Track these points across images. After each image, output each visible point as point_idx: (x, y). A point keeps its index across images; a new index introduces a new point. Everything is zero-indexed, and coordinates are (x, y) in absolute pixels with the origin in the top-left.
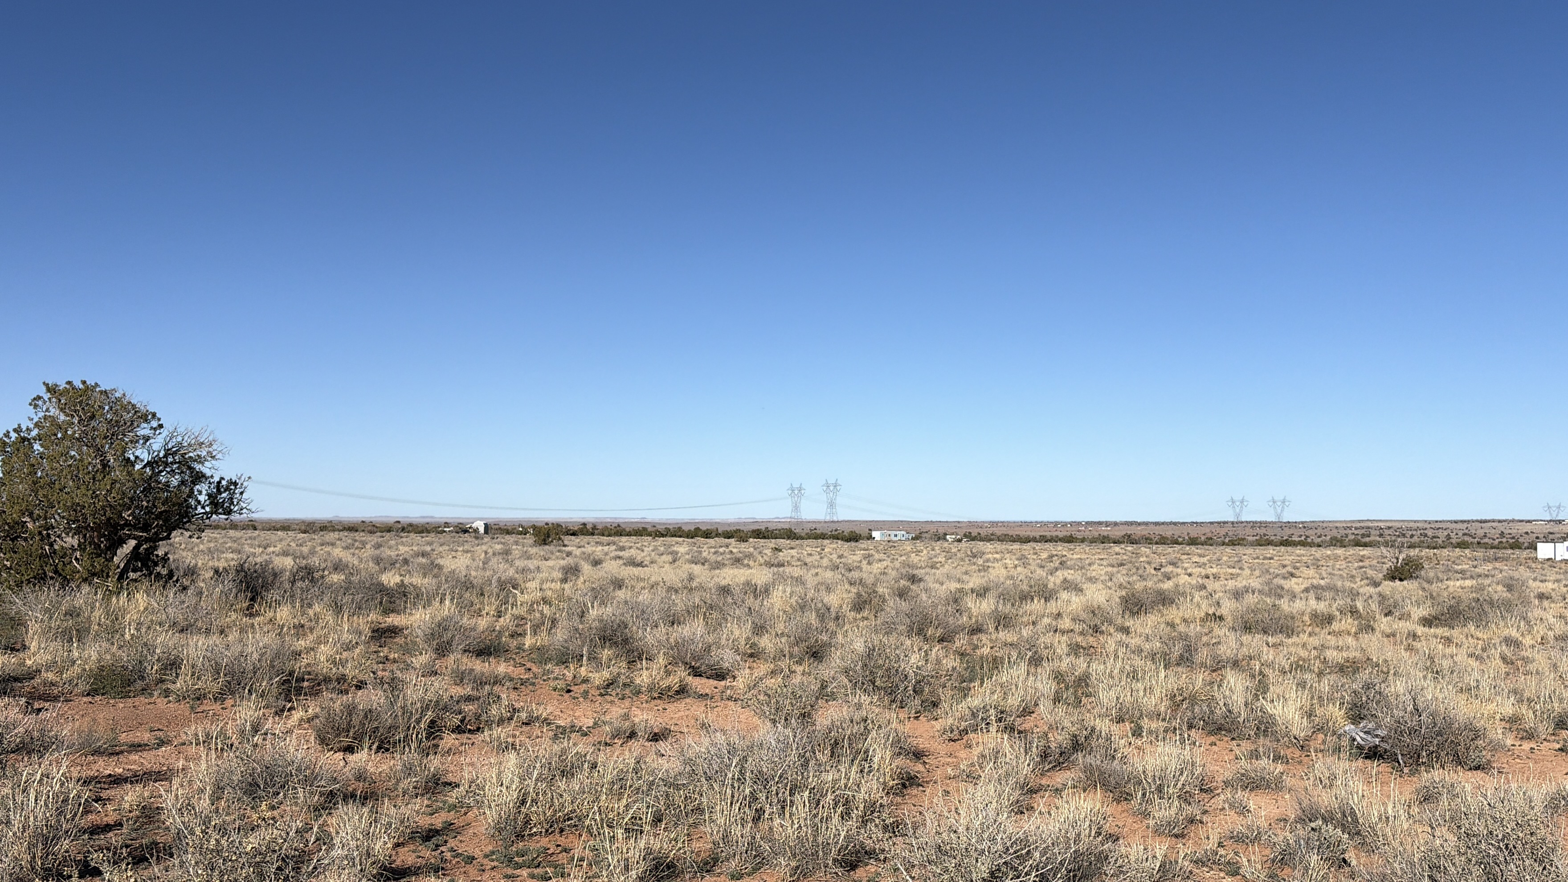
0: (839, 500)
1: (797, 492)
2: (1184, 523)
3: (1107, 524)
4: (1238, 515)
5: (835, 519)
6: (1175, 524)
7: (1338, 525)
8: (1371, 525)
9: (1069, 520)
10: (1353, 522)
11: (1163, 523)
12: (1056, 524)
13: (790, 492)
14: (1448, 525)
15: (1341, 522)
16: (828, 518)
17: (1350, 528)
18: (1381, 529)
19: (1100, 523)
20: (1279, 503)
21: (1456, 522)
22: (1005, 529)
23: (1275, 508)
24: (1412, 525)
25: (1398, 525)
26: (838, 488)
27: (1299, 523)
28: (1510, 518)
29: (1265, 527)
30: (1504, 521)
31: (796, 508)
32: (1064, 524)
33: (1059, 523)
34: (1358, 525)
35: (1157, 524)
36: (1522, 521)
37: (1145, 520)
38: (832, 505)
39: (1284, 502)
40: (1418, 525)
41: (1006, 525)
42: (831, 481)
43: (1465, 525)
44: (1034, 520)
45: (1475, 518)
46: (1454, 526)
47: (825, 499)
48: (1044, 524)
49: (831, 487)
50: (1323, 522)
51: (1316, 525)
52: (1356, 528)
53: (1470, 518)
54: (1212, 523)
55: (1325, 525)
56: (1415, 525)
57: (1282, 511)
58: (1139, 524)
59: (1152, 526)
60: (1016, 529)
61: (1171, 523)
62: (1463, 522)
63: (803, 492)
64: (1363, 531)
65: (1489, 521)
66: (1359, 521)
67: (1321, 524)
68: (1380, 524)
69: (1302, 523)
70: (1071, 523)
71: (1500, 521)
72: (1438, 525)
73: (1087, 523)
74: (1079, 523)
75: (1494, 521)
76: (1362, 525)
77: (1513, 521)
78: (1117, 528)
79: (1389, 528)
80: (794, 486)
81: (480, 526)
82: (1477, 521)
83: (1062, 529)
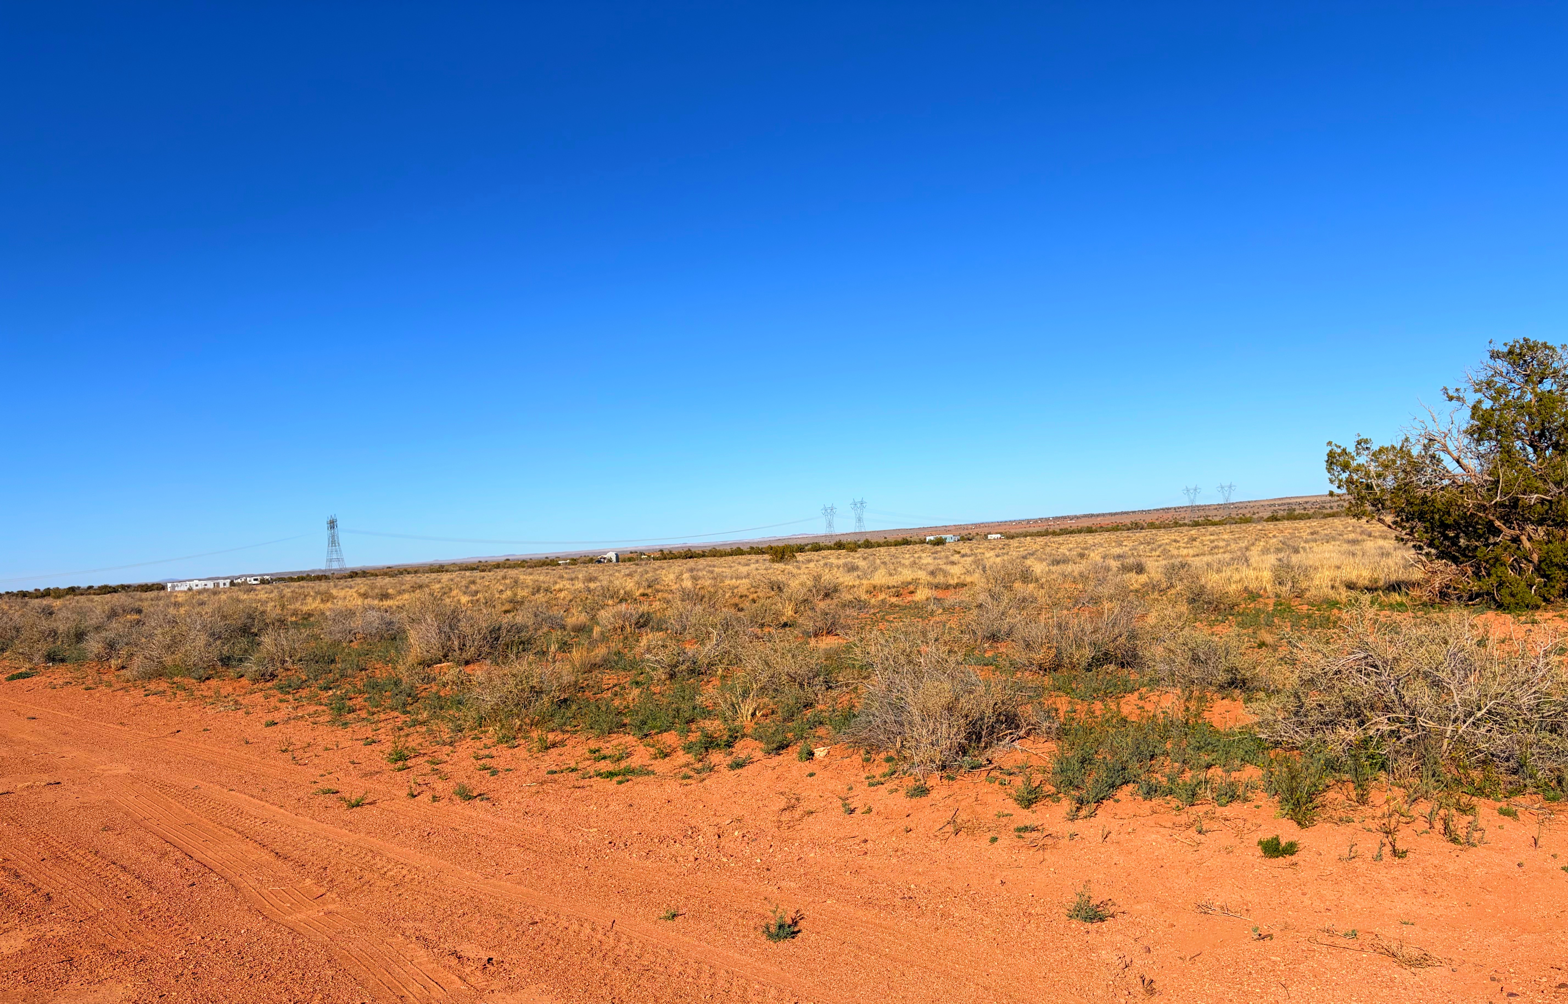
0: (866, 515)
1: (829, 511)
2: (1133, 512)
3: (1071, 518)
4: (1193, 501)
7: (1262, 503)
8: (1290, 501)
9: (1037, 517)
10: (1275, 499)
11: (1116, 514)
12: (1028, 521)
13: (824, 511)
15: (1264, 501)
16: (857, 531)
17: (1274, 505)
18: (1300, 504)
19: (1064, 518)
23: (1223, 492)
25: (1314, 500)
26: (864, 505)
29: (1203, 510)
31: (830, 525)
32: (1036, 521)
33: (1031, 520)
34: (1280, 502)
35: (1111, 514)
37: (1101, 512)
38: (860, 520)
39: (1230, 487)
41: (987, 525)
42: (858, 500)
44: (1008, 519)
47: (854, 515)
48: (1020, 522)
49: (860, 505)
50: (1249, 502)
51: (1245, 505)
52: (1279, 505)
54: (1157, 510)
55: (1252, 504)
58: (1098, 515)
59: (1110, 517)
60: (996, 528)
61: (1123, 513)
63: (834, 510)
64: (1289, 507)
66: (1280, 499)
67: (1248, 504)
68: (1298, 500)
70: (1040, 519)
74: (1047, 519)
76: (1284, 502)
78: (1079, 520)
79: (1307, 502)
80: (827, 506)
81: (612, 555)
83: (1034, 525)
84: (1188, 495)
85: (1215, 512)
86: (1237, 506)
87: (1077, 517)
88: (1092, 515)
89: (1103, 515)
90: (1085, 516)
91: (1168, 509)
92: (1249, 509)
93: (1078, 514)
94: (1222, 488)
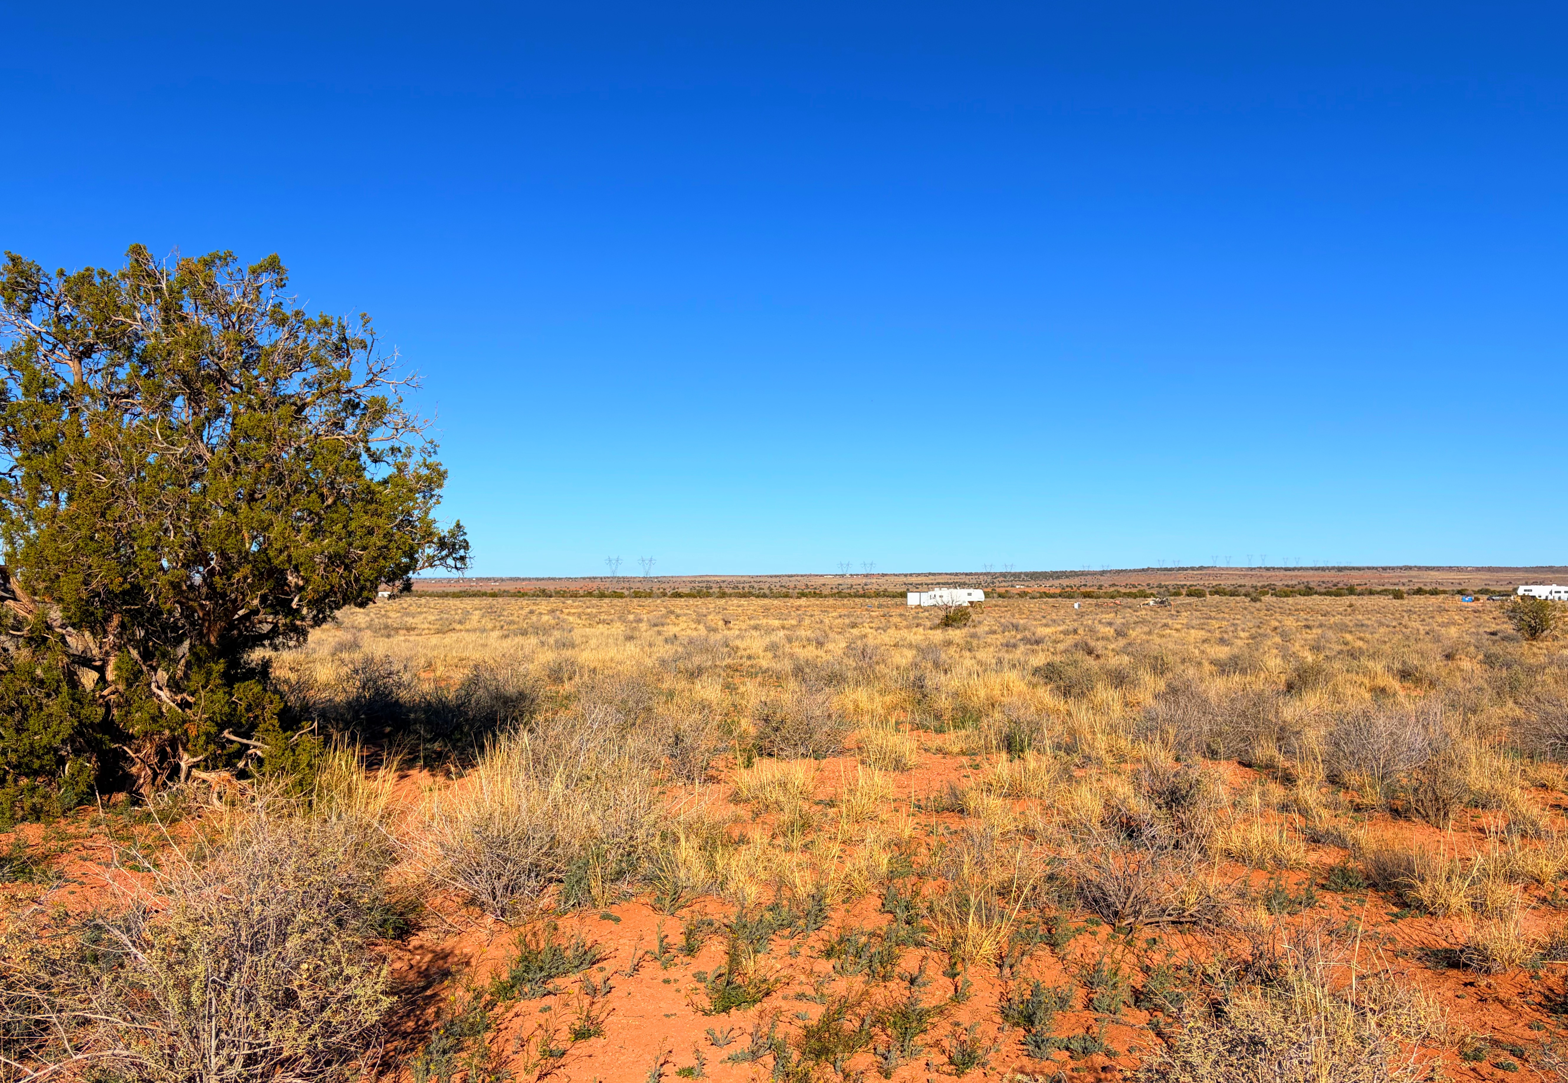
2: (560, 579)
4: (613, 572)
6: (554, 579)
7: (684, 579)
8: (710, 579)
10: (696, 576)
11: (543, 579)
14: (766, 579)
17: (694, 582)
18: (717, 582)
19: (489, 579)
21: (771, 576)
24: (739, 579)
25: (730, 579)
34: (700, 579)
35: (538, 579)
37: (527, 576)
39: (651, 560)
43: (778, 579)
45: (782, 573)
46: (769, 580)
48: (439, 581)
50: (670, 577)
52: (698, 582)
53: (779, 574)
54: (584, 578)
55: (673, 579)
56: (742, 579)
59: (535, 582)
61: (550, 579)
62: (776, 576)
64: (704, 585)
66: (701, 576)
67: (670, 579)
68: (716, 579)
72: (759, 579)
73: (477, 579)
76: (703, 579)
79: (723, 581)
82: (785, 576)
84: (612, 565)
85: (639, 585)
86: (660, 580)
87: (502, 580)
88: (517, 579)
89: (529, 579)
90: (511, 579)
91: (595, 578)
92: (671, 584)
93: (504, 576)
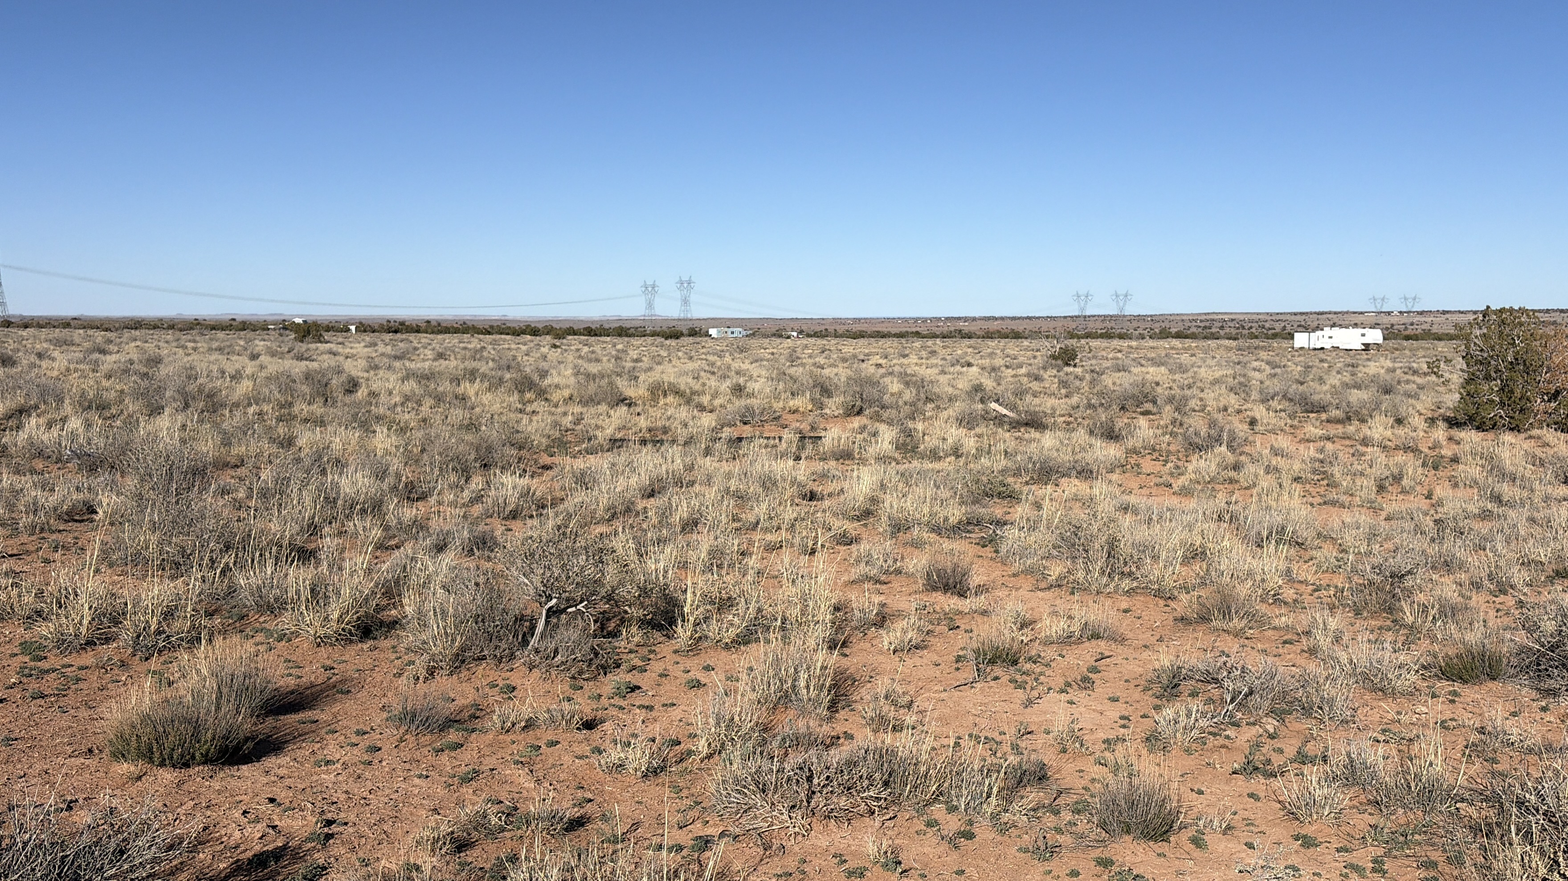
0: (693, 298)
1: (650, 289)
3: (966, 319)
4: (1083, 309)
5: (689, 316)
8: (1215, 317)
11: (1019, 318)
12: (916, 320)
13: (643, 289)
14: (1288, 317)
15: (1188, 315)
16: (682, 316)
18: (1224, 321)
19: (959, 319)
20: (1121, 298)
21: (1295, 314)
22: (866, 325)
23: (1117, 301)
24: (1254, 317)
25: (1244, 318)
26: (692, 285)
27: (1148, 316)
28: (1345, 310)
30: (1340, 313)
31: (650, 305)
32: (925, 320)
33: (919, 318)
34: (1203, 318)
35: (1014, 319)
36: (1355, 313)
38: (685, 301)
39: (1125, 296)
40: (1260, 317)
42: (685, 278)
43: (1304, 317)
45: (1313, 310)
46: (1293, 317)
47: (679, 296)
49: (686, 284)
50: (1171, 315)
53: (1308, 310)
56: (1257, 317)
57: (1124, 304)
58: (996, 319)
59: (1008, 321)
61: (1027, 318)
62: (1302, 314)
63: (656, 289)
64: (1206, 324)
65: (1326, 313)
66: (1205, 314)
68: (1223, 317)
69: (1151, 316)
70: (931, 318)
71: (1335, 313)
72: (1278, 317)
73: (947, 319)
74: (939, 319)
75: (1330, 313)
76: (1208, 317)
77: (1347, 313)
78: (975, 323)
79: (1233, 320)
80: (648, 283)
82: (1315, 313)
83: (922, 325)
84: (1079, 302)
94: (1117, 296)
